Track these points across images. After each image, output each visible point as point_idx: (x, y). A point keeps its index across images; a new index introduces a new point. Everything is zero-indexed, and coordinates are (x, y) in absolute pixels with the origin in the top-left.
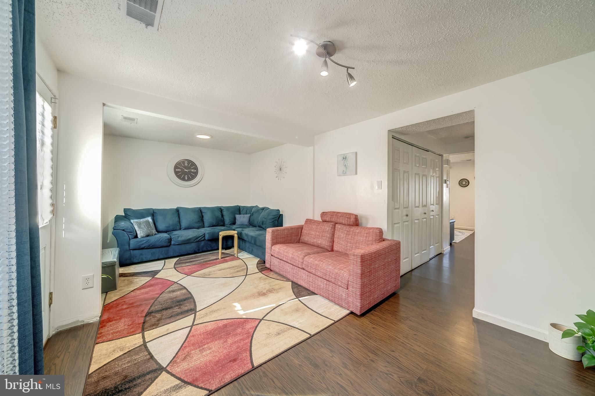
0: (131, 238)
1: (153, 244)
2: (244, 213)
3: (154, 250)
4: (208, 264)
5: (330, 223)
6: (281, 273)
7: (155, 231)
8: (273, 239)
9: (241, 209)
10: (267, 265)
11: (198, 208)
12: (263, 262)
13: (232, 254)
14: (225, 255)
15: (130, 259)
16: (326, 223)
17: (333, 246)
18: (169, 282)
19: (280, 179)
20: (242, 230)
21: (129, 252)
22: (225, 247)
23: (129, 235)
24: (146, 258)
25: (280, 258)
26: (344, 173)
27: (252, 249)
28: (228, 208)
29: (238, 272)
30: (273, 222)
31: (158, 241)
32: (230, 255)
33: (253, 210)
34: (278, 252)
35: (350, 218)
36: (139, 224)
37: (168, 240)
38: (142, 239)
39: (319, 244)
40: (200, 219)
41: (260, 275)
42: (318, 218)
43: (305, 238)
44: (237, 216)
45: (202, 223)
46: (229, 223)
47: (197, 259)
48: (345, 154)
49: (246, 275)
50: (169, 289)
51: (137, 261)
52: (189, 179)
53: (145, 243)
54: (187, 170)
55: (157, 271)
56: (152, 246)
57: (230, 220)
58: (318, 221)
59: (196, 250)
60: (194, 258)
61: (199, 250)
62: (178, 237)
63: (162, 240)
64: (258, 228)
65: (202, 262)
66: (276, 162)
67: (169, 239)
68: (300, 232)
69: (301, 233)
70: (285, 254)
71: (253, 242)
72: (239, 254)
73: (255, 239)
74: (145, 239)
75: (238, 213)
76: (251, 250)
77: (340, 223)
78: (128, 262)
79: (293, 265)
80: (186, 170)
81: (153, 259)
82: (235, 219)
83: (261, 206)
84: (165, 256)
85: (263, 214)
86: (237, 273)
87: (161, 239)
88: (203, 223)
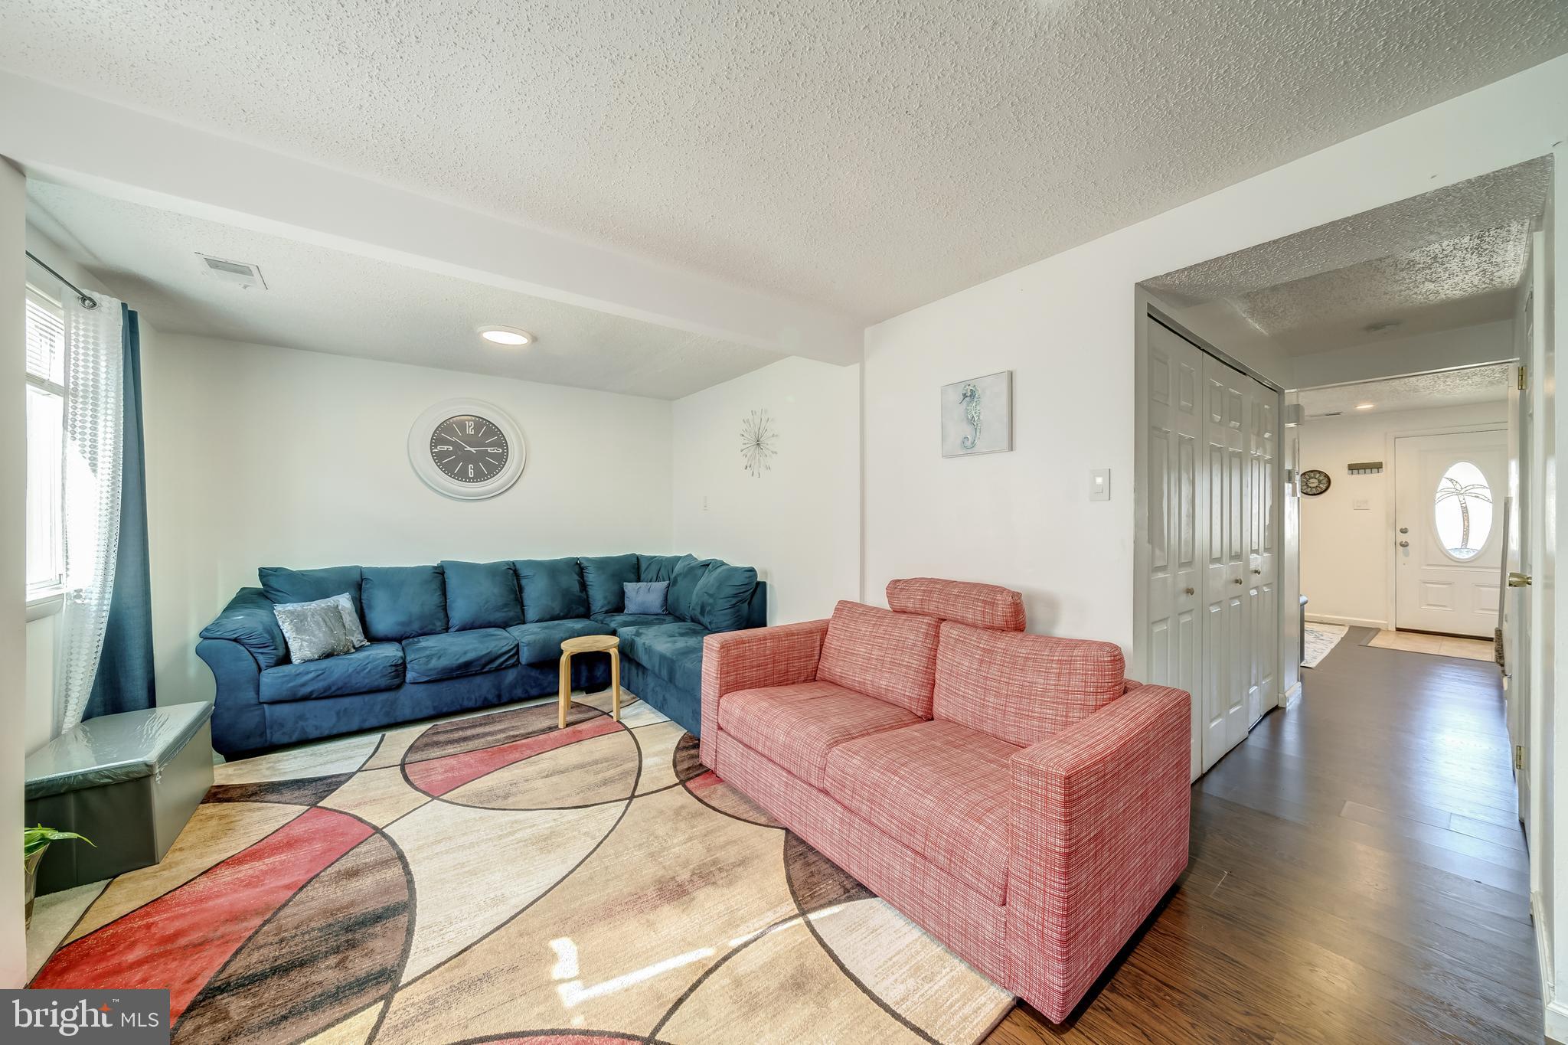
0: (263, 665)
1: (340, 684)
2: (650, 577)
3: (346, 702)
4: (516, 748)
5: (920, 618)
6: (751, 793)
7: (361, 637)
8: (723, 672)
9: (643, 566)
10: (707, 760)
11: (507, 563)
12: (691, 743)
13: (605, 709)
14: (580, 712)
15: (263, 734)
16: (904, 616)
17: (931, 700)
18: (358, 829)
19: (756, 473)
20: (637, 632)
21: (257, 712)
22: (586, 685)
23: (254, 655)
24: (317, 728)
25: (746, 740)
26: (968, 447)
27: (664, 696)
28: (603, 564)
29: (605, 783)
30: (734, 606)
31: (358, 673)
32: (597, 713)
33: (678, 568)
34: (741, 720)
35: (993, 604)
36: (299, 621)
37: (394, 668)
38: (302, 669)
39: (883, 692)
40: (512, 596)
41: (680, 797)
42: (878, 599)
43: (834, 665)
44: (630, 587)
45: (518, 609)
46: (604, 609)
47: (487, 729)
48: (968, 383)
49: (633, 797)
50: (343, 861)
51: (285, 740)
52: (480, 477)
53: (313, 679)
54: (472, 450)
55: (338, 779)
56: (338, 689)
57: (605, 598)
58: (878, 610)
59: (490, 697)
60: (481, 725)
61: (499, 696)
62: (430, 657)
63: (369, 671)
64: (689, 624)
65: (499, 740)
66: (744, 420)
67: (396, 665)
68: (818, 643)
69: (821, 646)
70: (764, 729)
71: (665, 673)
72: (624, 712)
73: (670, 664)
74: (312, 666)
75: (632, 576)
76: (660, 698)
77: (956, 621)
78: (255, 742)
79: (789, 772)
80: (469, 449)
81: (344, 729)
82: (622, 594)
83: (702, 556)
84: (385, 721)
85: (707, 580)
86: (602, 789)
87: (370, 666)
88: (523, 611)
